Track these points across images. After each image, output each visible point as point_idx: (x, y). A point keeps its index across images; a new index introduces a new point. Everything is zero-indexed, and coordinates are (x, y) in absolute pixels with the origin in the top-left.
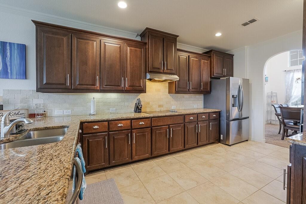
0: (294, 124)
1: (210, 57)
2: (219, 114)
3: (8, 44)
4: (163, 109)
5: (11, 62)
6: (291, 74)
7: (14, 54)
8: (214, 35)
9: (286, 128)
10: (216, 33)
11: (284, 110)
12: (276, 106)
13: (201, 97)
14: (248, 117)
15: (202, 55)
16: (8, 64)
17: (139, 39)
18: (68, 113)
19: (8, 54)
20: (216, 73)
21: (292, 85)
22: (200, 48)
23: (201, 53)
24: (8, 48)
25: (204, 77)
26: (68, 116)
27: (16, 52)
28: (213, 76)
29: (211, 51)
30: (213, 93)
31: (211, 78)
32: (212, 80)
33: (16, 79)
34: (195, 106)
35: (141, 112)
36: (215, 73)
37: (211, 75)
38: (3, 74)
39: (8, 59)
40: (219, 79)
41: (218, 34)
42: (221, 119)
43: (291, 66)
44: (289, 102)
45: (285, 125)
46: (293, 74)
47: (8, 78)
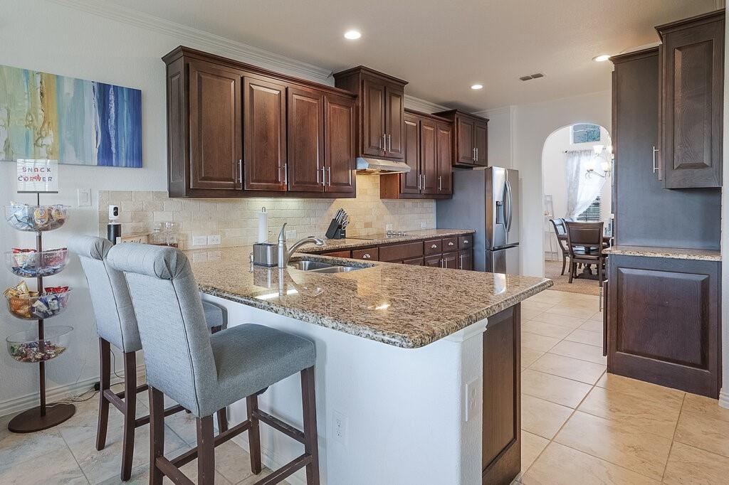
0: (586, 252)
1: (451, 124)
2: (471, 237)
3: (112, 89)
4: (372, 231)
5: (116, 130)
6: (576, 159)
7: (123, 111)
8: (470, 87)
9: (575, 260)
10: (474, 84)
11: (573, 228)
12: (557, 222)
13: (431, 205)
14: (518, 244)
15: (430, 117)
16: (112, 133)
17: (330, 83)
18: (215, 243)
19: (113, 111)
20: (464, 158)
21: (577, 181)
22: (430, 103)
23: (429, 113)
24: (112, 97)
25: (443, 166)
26: (215, 248)
27: (126, 108)
28: (457, 164)
29: (453, 112)
30: (458, 196)
31: (454, 166)
32: (455, 170)
33: (126, 166)
34: (423, 225)
35: (344, 237)
36: (461, 156)
37: (453, 159)
38: (103, 157)
39: (112, 122)
40: (472, 168)
41: (477, 87)
42: (474, 248)
43: (575, 143)
44: (574, 214)
45: (574, 257)
46: (579, 160)
47: (112, 166)
